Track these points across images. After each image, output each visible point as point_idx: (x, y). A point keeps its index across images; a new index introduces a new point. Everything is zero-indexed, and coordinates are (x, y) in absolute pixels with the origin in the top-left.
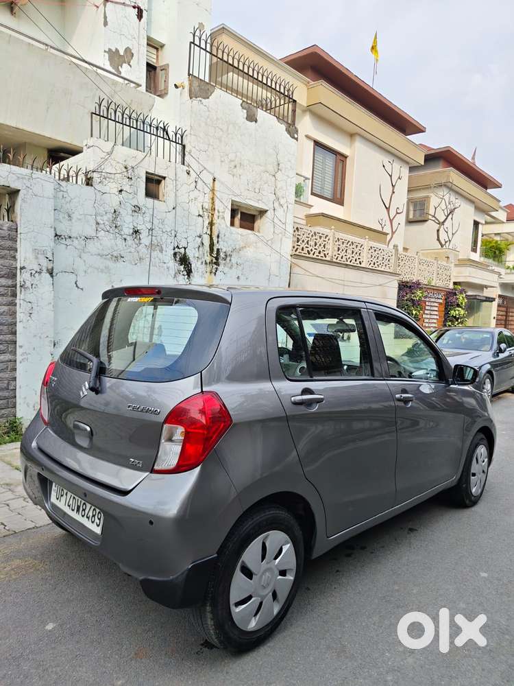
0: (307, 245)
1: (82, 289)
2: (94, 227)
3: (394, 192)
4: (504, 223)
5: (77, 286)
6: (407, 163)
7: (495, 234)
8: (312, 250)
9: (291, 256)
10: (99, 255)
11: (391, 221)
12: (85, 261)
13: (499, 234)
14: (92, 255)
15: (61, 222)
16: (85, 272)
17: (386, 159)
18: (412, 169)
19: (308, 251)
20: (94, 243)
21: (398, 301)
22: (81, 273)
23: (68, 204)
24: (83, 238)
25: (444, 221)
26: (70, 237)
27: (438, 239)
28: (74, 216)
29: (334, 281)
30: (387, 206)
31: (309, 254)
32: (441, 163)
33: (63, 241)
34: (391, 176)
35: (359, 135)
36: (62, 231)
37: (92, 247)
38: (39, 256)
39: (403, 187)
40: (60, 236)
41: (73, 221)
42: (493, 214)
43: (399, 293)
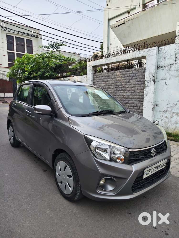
1: (168, 85)
2: (175, 59)
5: (166, 84)
10: (176, 70)
12: (170, 74)
14: (173, 71)
15: (161, 62)
16: (170, 78)
20: (174, 66)
22: (168, 79)
23: (165, 54)
24: (169, 65)
26: (164, 66)
28: (167, 58)
33: (162, 68)
36: (162, 65)
37: (173, 68)
38: (150, 76)
40: (161, 67)
41: (166, 60)
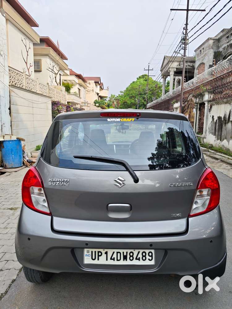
0: (14, 80)
3: (28, 55)
4: (69, 75)
6: (32, 41)
7: (65, 80)
8: (17, 83)
9: (9, 85)
11: (28, 69)
13: (66, 80)
17: (23, 37)
18: (34, 44)
19: (15, 83)
21: (52, 111)
25: (58, 73)
27: (56, 81)
29: (28, 100)
30: (26, 62)
31: (16, 85)
32: (45, 44)
34: (26, 46)
35: (10, 21)
39: (31, 52)
42: (65, 71)
43: (52, 107)
